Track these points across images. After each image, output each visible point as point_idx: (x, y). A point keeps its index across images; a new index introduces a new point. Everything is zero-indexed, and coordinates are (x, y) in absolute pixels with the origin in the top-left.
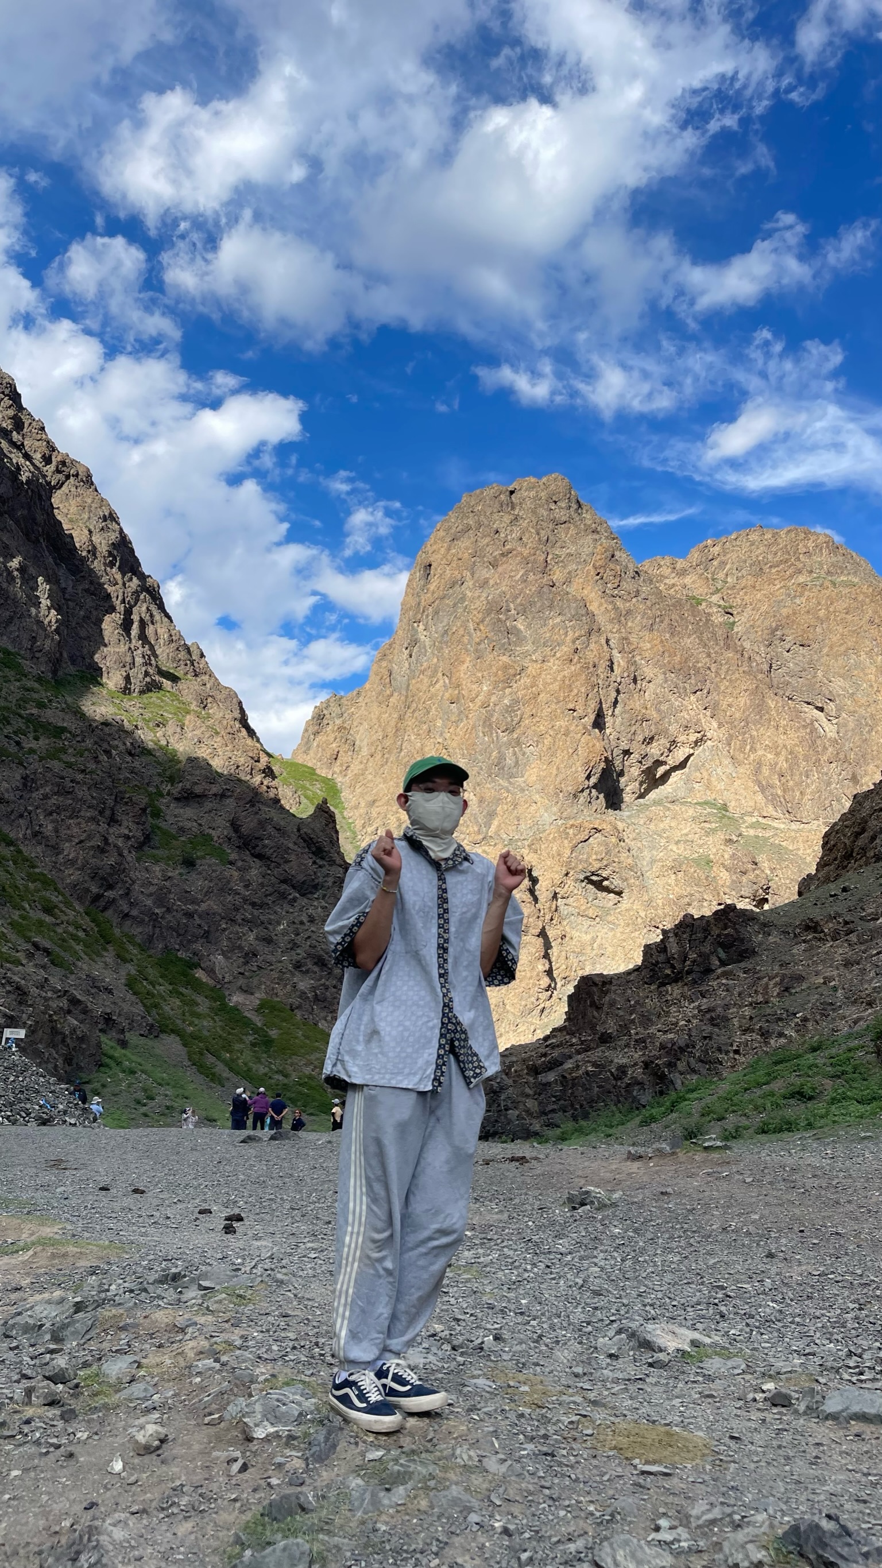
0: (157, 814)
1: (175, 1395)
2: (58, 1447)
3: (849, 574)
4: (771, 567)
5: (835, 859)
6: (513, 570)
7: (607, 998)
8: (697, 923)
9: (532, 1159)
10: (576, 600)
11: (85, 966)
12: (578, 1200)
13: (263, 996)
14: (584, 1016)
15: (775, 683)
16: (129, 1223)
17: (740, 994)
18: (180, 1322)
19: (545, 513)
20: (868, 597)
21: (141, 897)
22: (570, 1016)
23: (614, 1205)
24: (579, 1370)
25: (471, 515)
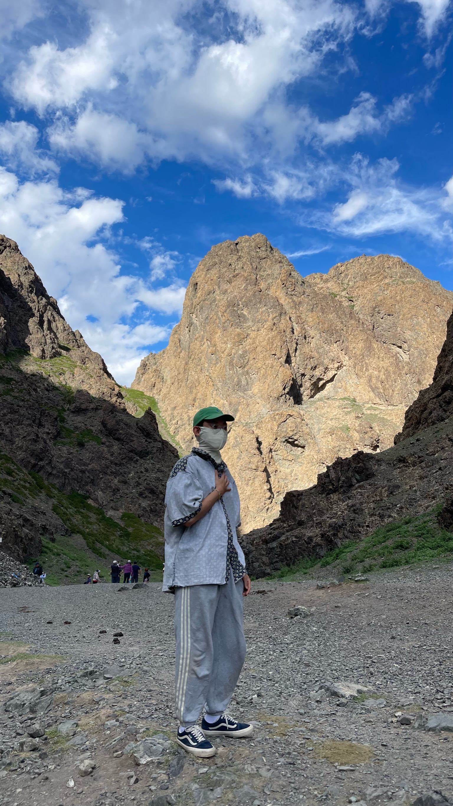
0: (63, 420)
1: (97, 741)
2: (39, 774)
3: (411, 277)
4: (371, 276)
5: (412, 424)
6: (240, 284)
7: (301, 503)
8: (344, 462)
9: (268, 591)
10: (273, 298)
11: (30, 501)
12: (294, 613)
13: (124, 511)
14: (290, 512)
15: (376, 335)
16: (64, 642)
17: (368, 496)
18: (96, 698)
19: (254, 254)
20: (421, 288)
21: (58, 464)
22: (282, 513)
23: (312, 615)
24: (302, 711)
25: (216, 257)
